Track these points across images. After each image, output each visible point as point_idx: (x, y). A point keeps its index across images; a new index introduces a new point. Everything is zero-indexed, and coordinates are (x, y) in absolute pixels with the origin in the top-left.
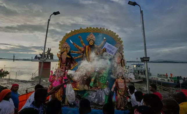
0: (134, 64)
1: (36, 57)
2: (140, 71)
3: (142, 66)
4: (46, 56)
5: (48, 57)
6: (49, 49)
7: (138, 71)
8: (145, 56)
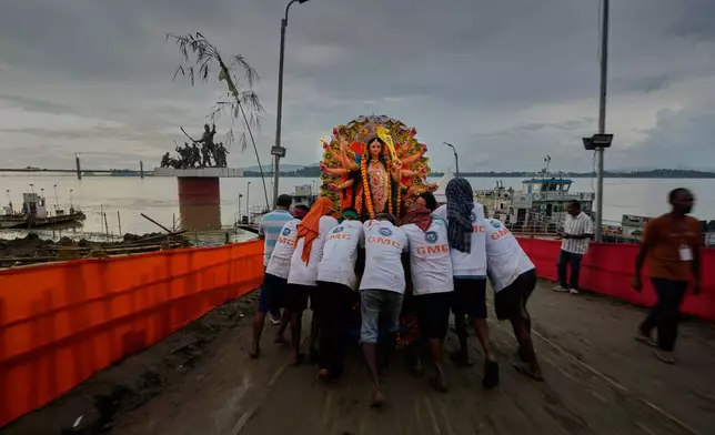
0: (534, 181)
1: (166, 161)
2: (556, 204)
3: (566, 187)
4: (201, 155)
5: (207, 158)
6: (207, 127)
7: (549, 206)
8: (598, 133)
